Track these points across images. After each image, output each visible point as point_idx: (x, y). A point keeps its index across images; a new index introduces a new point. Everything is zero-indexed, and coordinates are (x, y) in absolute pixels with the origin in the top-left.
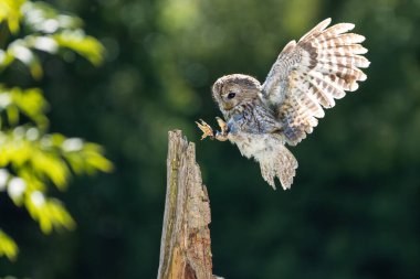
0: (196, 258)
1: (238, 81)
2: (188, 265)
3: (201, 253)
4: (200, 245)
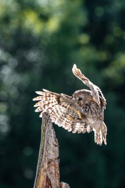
0: (51, 173)
2: (47, 177)
3: (54, 171)
4: (53, 167)
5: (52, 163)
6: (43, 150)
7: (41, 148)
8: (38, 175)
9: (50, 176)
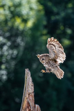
0: (30, 100)
1: (44, 56)
2: (28, 102)
3: (31, 99)
4: (31, 97)
5: (30, 94)
6: (26, 88)
7: (25, 87)
8: (23, 101)
9: (29, 101)
